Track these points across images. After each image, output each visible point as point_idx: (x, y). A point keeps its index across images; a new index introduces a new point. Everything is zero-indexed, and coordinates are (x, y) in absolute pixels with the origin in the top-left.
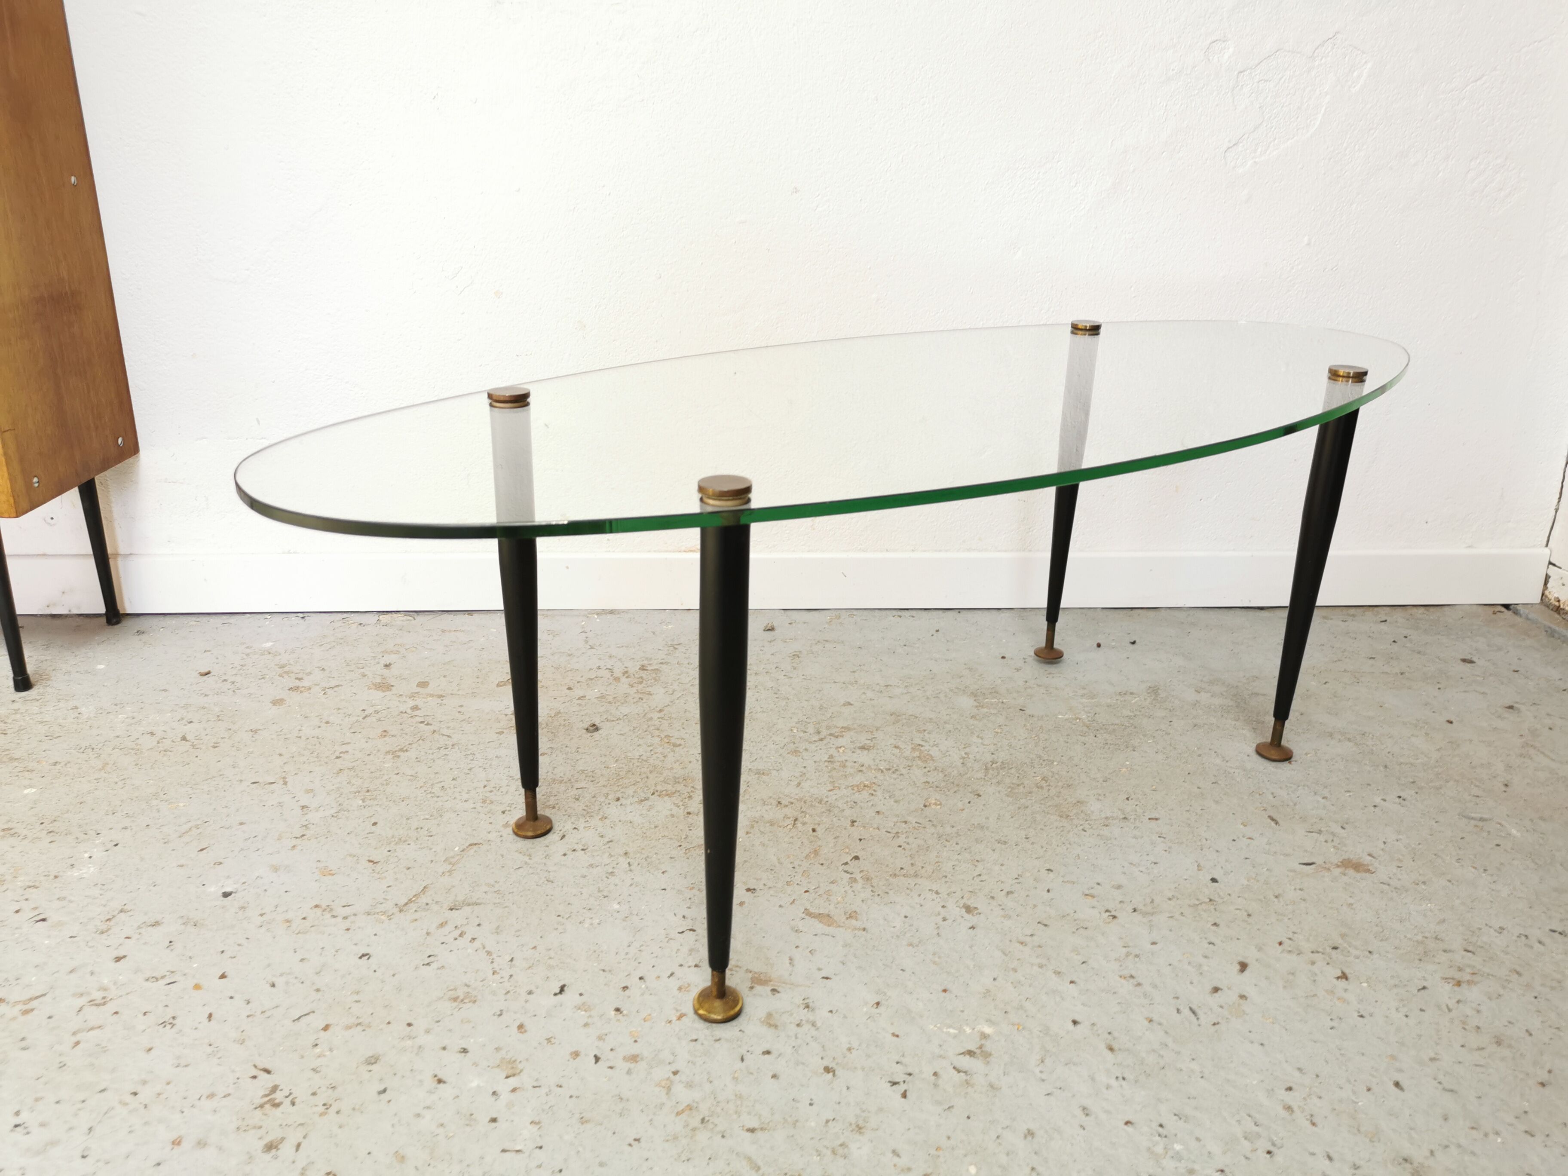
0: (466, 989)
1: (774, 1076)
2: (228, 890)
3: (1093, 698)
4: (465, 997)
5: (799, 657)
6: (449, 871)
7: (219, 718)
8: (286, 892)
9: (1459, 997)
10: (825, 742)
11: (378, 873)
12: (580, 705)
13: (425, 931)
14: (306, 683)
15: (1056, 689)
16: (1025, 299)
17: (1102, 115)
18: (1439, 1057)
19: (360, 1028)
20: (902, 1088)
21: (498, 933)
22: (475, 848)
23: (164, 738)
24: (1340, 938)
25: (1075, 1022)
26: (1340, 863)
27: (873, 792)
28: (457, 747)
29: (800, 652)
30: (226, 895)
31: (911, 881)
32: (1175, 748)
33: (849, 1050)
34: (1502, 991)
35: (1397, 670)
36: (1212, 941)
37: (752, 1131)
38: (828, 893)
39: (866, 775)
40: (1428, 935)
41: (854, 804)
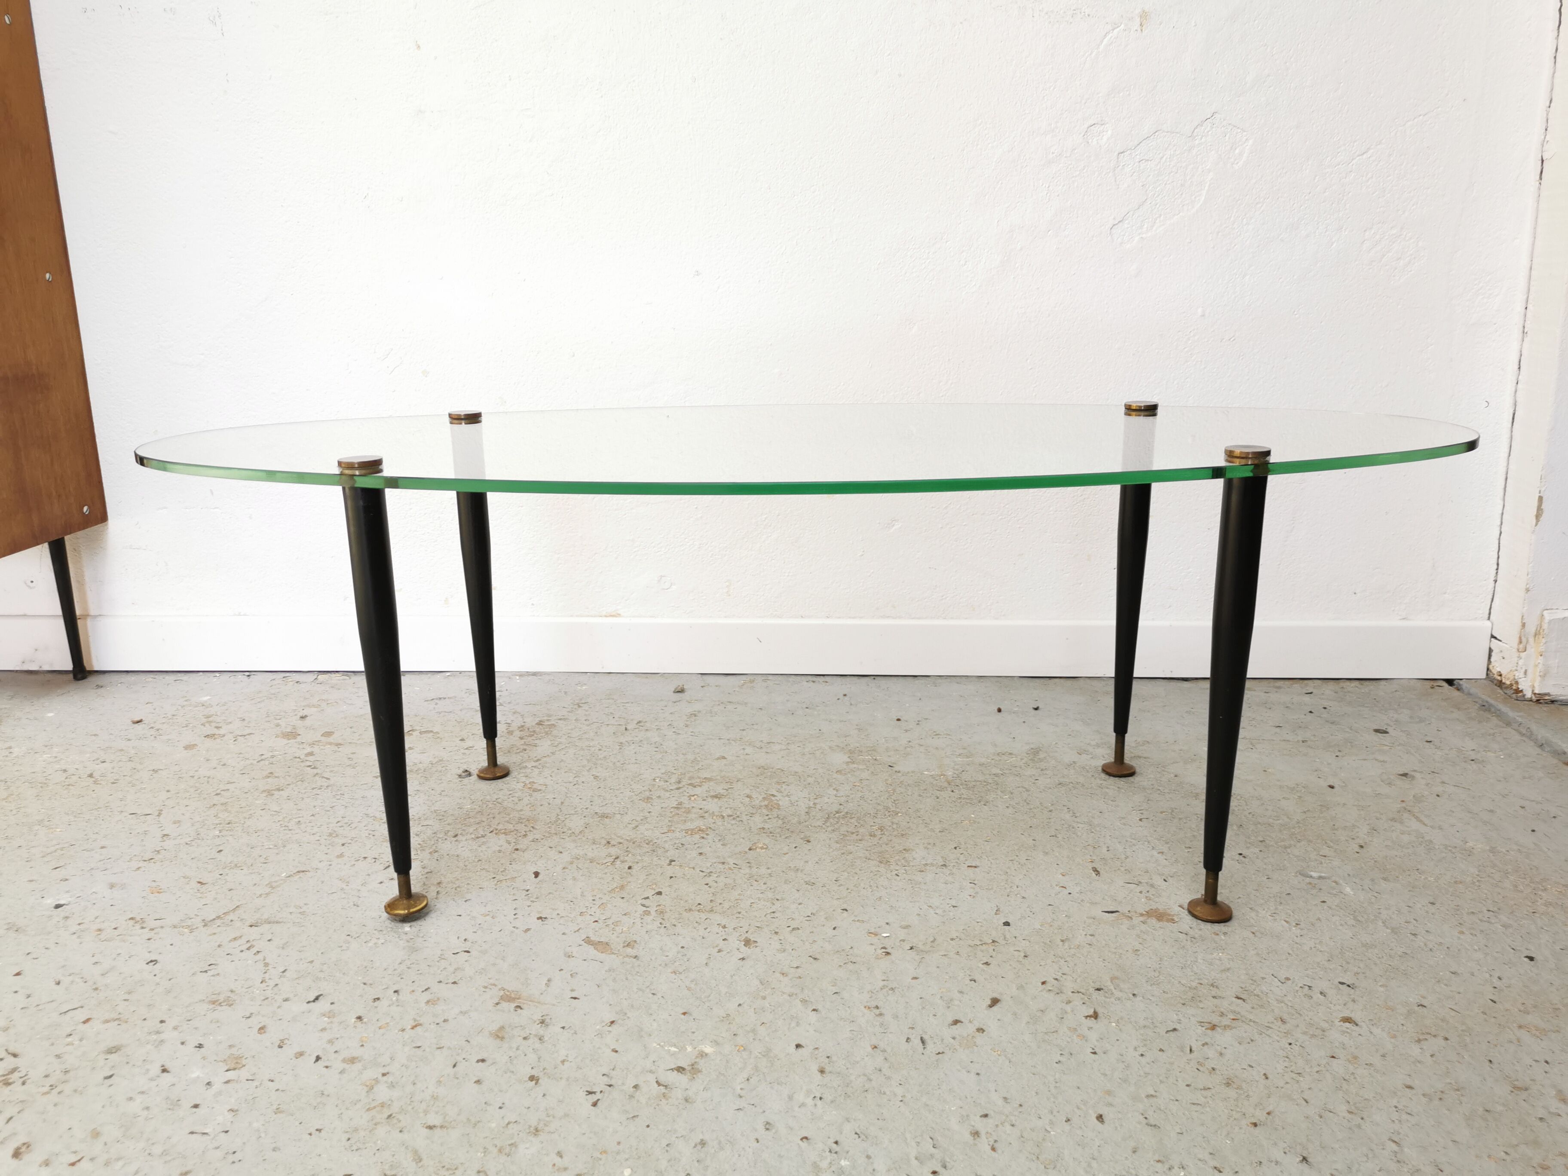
0: (229, 994)
1: (478, 1082)
2: (62, 902)
3: (968, 757)
4: (224, 1001)
5: (696, 716)
6: (266, 894)
7: (130, 760)
8: (112, 905)
9: (1208, 1040)
10: (681, 790)
11: (202, 893)
12: (464, 754)
13: (217, 944)
14: (222, 732)
15: (937, 748)
16: (924, 372)
17: (987, 197)
18: (1157, 1094)
19: (117, 1022)
20: (594, 1098)
21: (283, 948)
22: (301, 874)
23: (73, 775)
24: (1109, 981)
25: (798, 1046)
26: (1145, 913)
27: (705, 836)
28: (330, 788)
29: (699, 712)
30: (58, 906)
31: (703, 916)
32: (1028, 804)
33: (563, 1062)
34: (1256, 1037)
35: (1300, 738)
36: (976, 978)
37: (430, 1128)
38: (616, 923)
39: (705, 820)
40: (1205, 981)
41: (681, 846)
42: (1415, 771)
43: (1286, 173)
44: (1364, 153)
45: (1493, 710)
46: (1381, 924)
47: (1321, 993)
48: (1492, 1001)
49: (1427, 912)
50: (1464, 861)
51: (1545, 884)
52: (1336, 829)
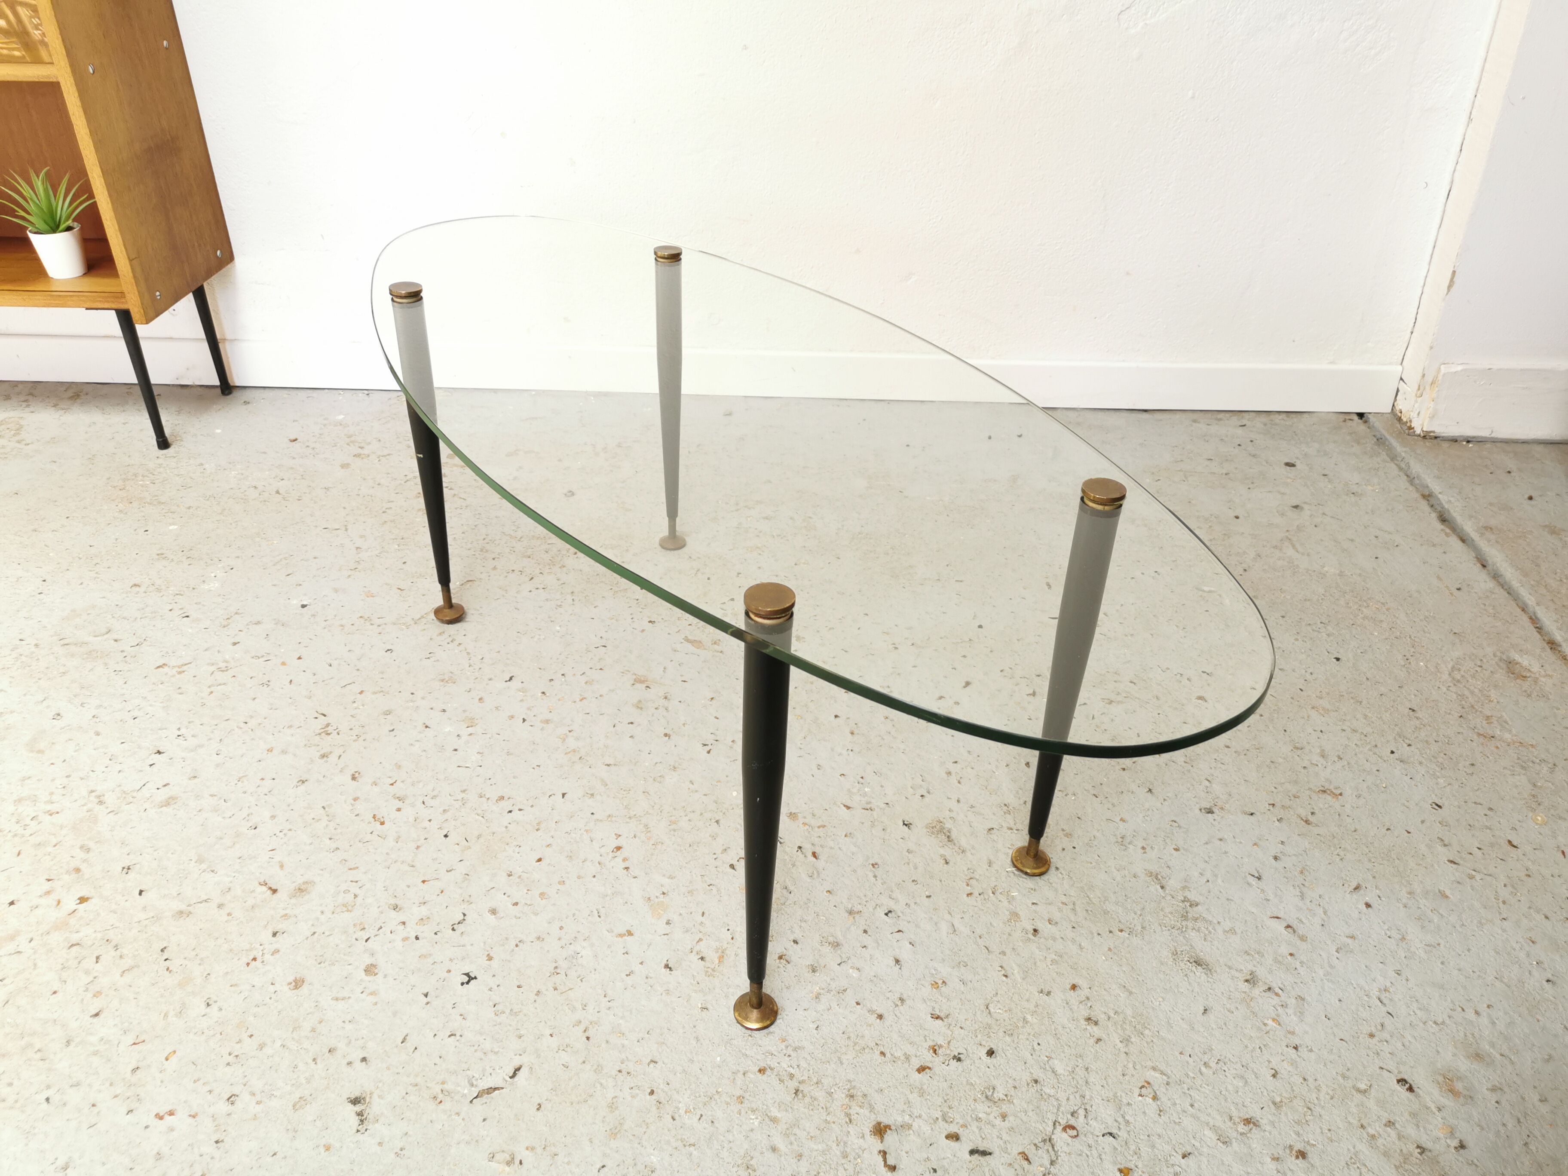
0: (450, 675)
1: (631, 737)
2: (305, 603)
3: (962, 483)
4: (449, 680)
5: (744, 440)
7: (303, 478)
8: (342, 606)
9: (1105, 711)
10: (739, 512)
11: (403, 597)
13: (429, 637)
14: (366, 451)
15: (937, 475)
19: (382, 694)
20: (707, 748)
21: (476, 641)
22: (470, 583)
23: (264, 491)
25: (836, 716)
27: (761, 553)
29: (746, 435)
30: (304, 606)
33: (684, 724)
34: (1138, 709)
35: (1224, 471)
37: (608, 765)
39: (760, 539)
41: (744, 561)
42: (1305, 503)
45: (1387, 443)
47: (1188, 679)
48: (1301, 690)
49: (1277, 623)
50: (1317, 583)
51: (1369, 602)
52: (1230, 555)
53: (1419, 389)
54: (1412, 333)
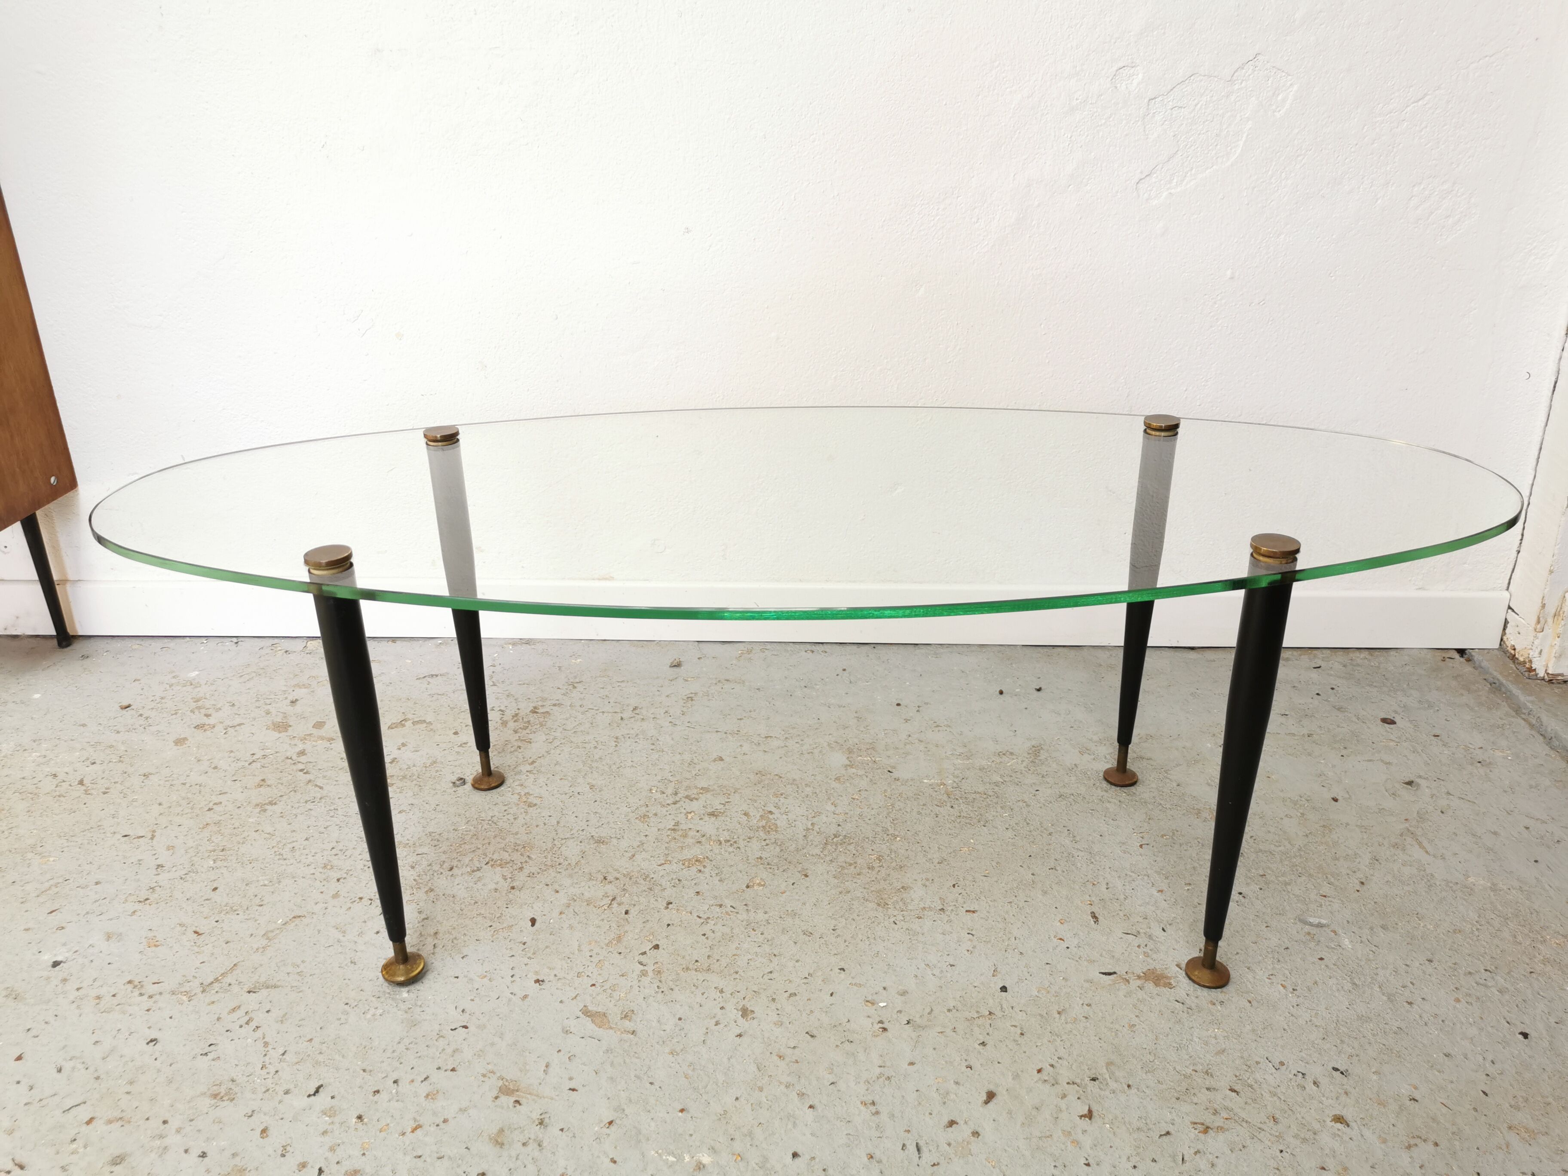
0: (230, 1085)
2: (59, 959)
3: (968, 759)
4: (226, 1094)
5: (692, 700)
6: (263, 948)
7: (120, 760)
8: (109, 964)
10: (678, 805)
11: (199, 946)
12: (458, 753)
13: (217, 1016)
14: (211, 721)
15: (937, 746)
17: (1003, 148)
19: (120, 1123)
21: (282, 1022)
22: (297, 921)
23: (64, 781)
24: (1105, 1068)
25: (795, 1155)
26: (1142, 974)
27: (702, 869)
28: (323, 801)
29: (696, 694)
30: (56, 964)
31: (701, 977)
32: (1028, 824)
34: (1248, 1142)
35: (1305, 731)
36: (972, 1064)
38: (613, 988)
39: (702, 847)
40: (1199, 1068)
41: (678, 882)
42: (1420, 777)
43: (1332, 122)
44: (1420, 100)
45: (1503, 689)
46: (1378, 990)
47: (1315, 1083)
48: (1484, 1093)
49: (1424, 972)
50: (1464, 903)
51: (1544, 933)
52: (1337, 859)
53: (1538, 622)
54: (1519, 552)
